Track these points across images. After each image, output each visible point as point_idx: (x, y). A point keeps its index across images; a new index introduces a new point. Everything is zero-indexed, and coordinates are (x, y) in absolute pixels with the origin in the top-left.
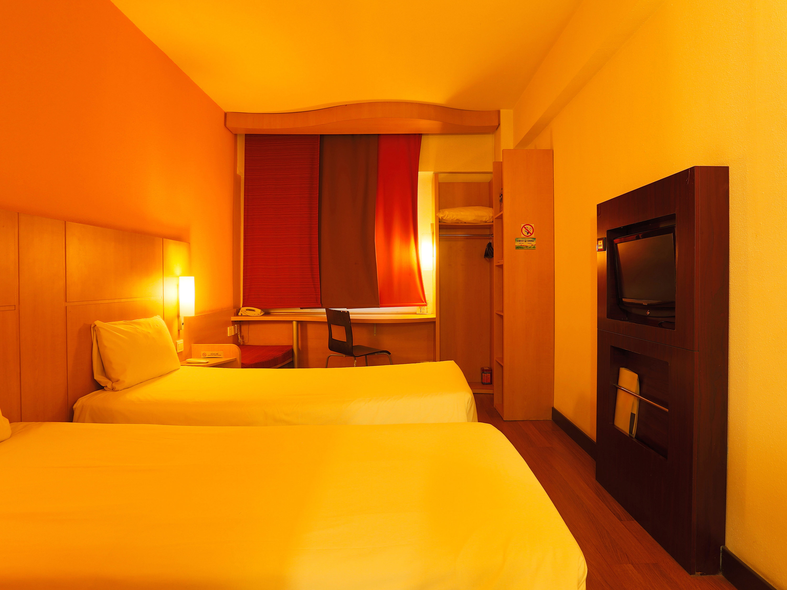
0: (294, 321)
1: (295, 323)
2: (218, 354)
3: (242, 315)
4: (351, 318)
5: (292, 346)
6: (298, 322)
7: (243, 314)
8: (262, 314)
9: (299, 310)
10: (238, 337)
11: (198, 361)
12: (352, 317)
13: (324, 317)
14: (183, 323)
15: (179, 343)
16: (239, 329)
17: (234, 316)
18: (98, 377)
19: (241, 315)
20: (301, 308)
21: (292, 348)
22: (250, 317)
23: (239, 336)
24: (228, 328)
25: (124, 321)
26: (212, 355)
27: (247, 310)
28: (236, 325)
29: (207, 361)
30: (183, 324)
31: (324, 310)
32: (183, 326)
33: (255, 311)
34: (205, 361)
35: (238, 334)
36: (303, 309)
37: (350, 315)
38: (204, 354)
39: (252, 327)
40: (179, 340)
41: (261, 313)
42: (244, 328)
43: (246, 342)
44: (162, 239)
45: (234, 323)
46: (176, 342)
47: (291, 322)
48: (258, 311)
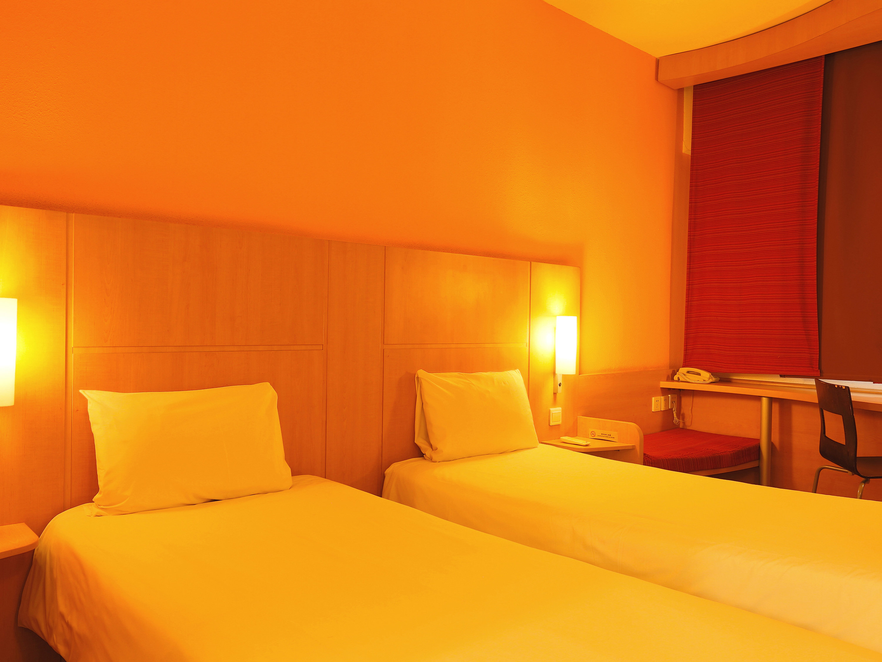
0: (764, 398)
1: (765, 401)
2: (610, 435)
3: (679, 380)
4: (852, 400)
5: (758, 441)
6: (772, 400)
7: (681, 379)
8: (711, 380)
9: (777, 379)
10: (673, 414)
11: (574, 442)
12: (854, 396)
13: (813, 396)
14: (560, 383)
15: (553, 412)
16: (676, 402)
17: (667, 380)
18: (420, 441)
19: (677, 379)
20: (781, 376)
21: (759, 444)
22: (692, 384)
23: (674, 412)
24: (653, 398)
25: (459, 374)
26: (602, 435)
27: (688, 372)
28: (669, 395)
29: (586, 443)
30: (560, 386)
31: (812, 382)
32: (560, 389)
33: (700, 375)
34: (584, 443)
35: (674, 409)
36: (786, 378)
37: (852, 394)
38: (593, 433)
39: (698, 401)
40: (555, 407)
41: (709, 379)
42: (686, 401)
43: (688, 423)
44: (529, 263)
45: (666, 391)
46: (550, 410)
47: (758, 398)
48: (706, 375)
